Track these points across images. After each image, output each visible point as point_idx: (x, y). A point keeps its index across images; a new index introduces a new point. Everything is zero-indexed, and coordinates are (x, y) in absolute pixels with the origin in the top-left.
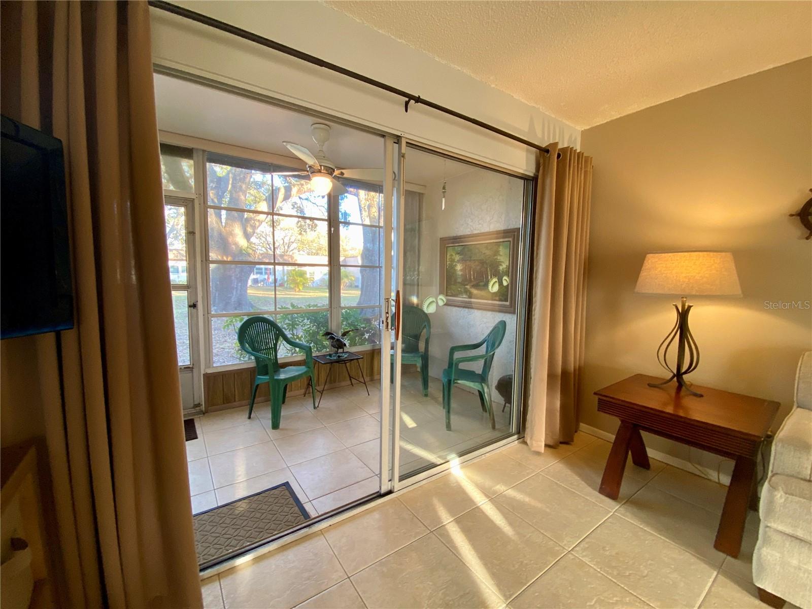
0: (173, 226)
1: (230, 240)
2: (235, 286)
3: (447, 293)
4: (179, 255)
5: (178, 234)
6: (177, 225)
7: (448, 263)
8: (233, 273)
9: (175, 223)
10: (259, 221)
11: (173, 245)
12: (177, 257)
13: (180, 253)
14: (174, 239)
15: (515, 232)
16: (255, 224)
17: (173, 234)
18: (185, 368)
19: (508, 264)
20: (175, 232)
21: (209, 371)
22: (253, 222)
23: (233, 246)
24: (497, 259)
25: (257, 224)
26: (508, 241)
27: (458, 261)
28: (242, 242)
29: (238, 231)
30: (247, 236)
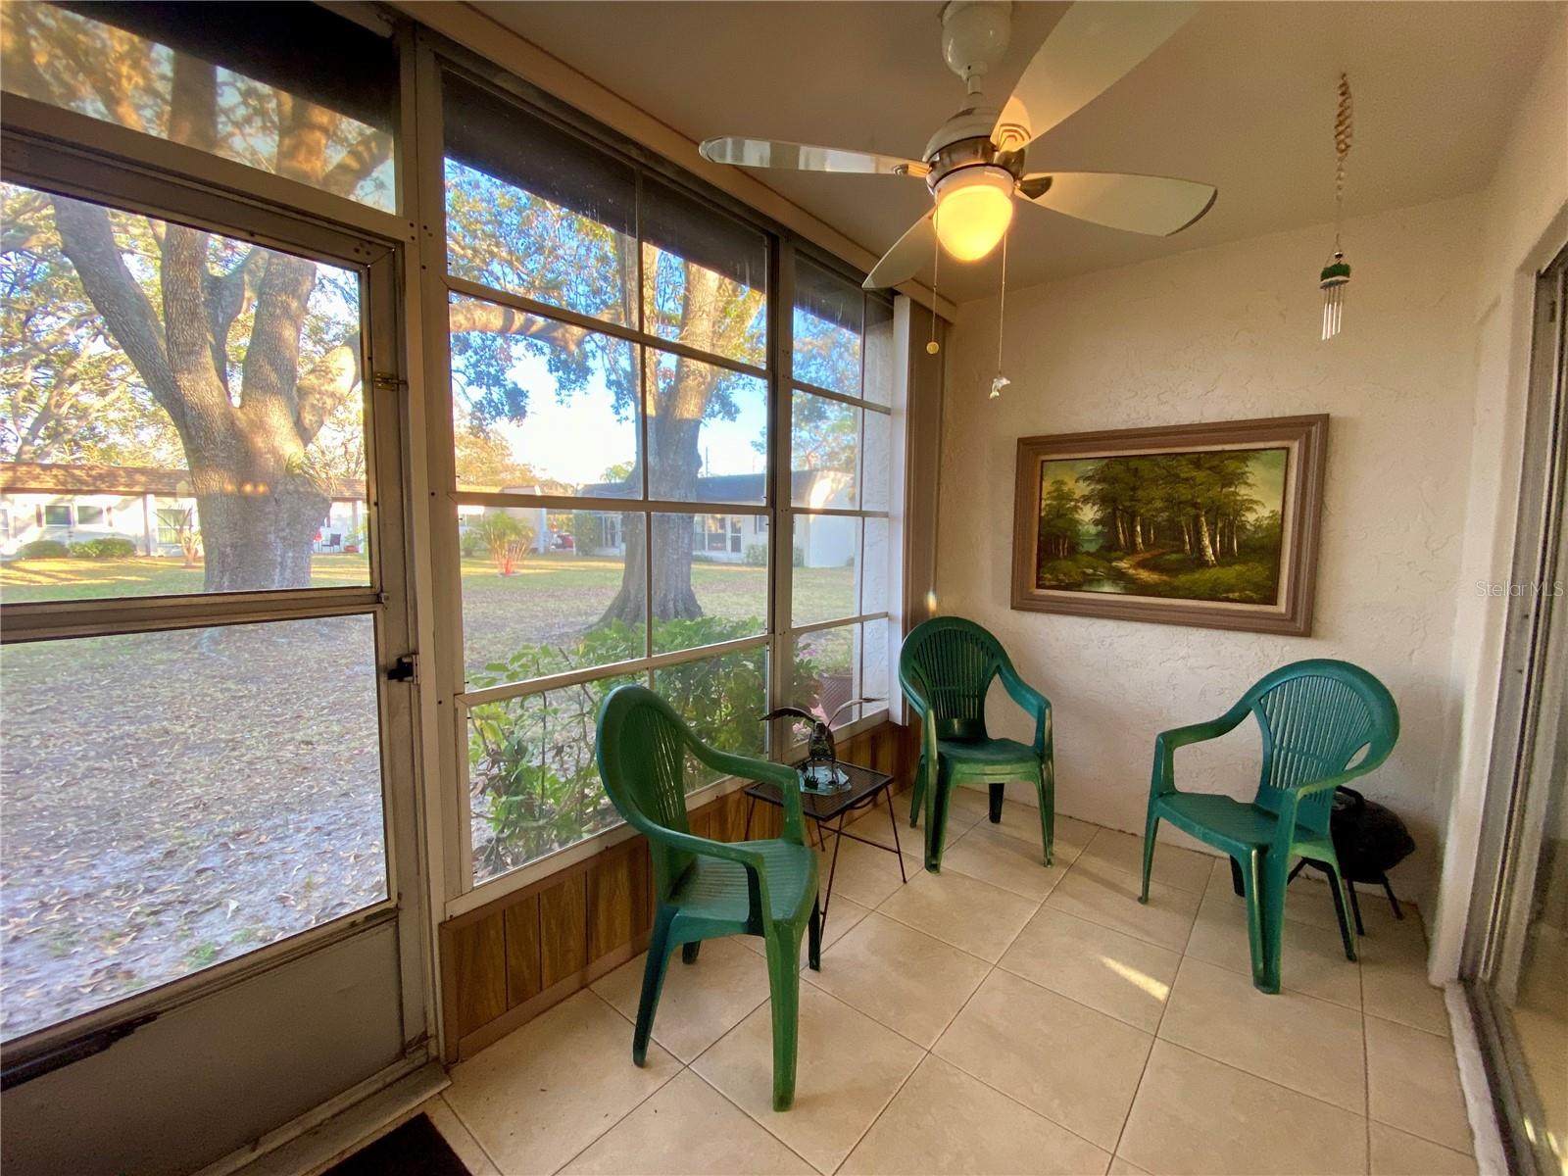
0: (47, 407)
1: (260, 442)
2: (279, 559)
3: (1039, 578)
4: (69, 480)
5: (62, 430)
6: (59, 406)
7: (1044, 503)
8: (271, 525)
9: (53, 402)
10: (333, 395)
11: (48, 454)
12: (64, 483)
13: (73, 476)
14: (48, 441)
15: (1311, 424)
16: (324, 403)
17: (47, 428)
18: (368, 919)
19: (1279, 509)
20: (51, 424)
21: (460, 907)
22: (318, 396)
23: (268, 456)
24: (1236, 494)
25: (329, 402)
26: (1283, 448)
27: (1086, 499)
28: (290, 448)
29: (278, 418)
30: (305, 435)
